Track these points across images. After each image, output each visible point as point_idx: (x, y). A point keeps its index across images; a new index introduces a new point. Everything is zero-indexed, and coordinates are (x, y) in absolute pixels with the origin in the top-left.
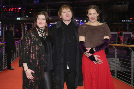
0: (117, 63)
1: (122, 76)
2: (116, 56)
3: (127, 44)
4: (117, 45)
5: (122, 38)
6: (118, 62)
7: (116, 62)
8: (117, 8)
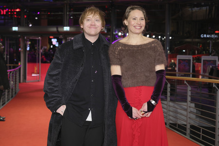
0: (191, 112)
1: (199, 136)
2: (189, 99)
3: (210, 78)
4: (191, 78)
5: (201, 66)
6: (192, 110)
7: (189, 110)
8: (192, 12)
